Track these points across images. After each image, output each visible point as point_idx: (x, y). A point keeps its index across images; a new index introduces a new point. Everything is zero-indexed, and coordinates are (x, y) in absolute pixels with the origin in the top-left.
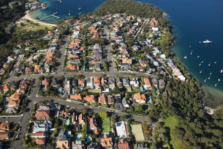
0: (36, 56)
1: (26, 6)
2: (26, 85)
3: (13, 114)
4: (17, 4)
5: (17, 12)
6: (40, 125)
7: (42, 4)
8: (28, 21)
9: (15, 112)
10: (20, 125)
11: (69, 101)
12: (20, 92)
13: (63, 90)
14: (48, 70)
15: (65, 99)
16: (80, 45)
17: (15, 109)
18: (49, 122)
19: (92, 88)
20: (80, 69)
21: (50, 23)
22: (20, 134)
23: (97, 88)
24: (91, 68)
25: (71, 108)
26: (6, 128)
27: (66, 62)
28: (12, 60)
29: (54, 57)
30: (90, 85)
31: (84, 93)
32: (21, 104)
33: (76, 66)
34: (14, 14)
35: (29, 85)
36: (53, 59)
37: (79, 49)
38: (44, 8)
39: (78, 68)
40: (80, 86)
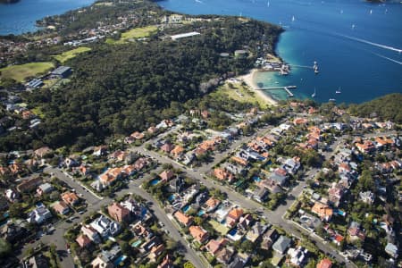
0: (194, 135)
1: (258, 62)
2: (142, 165)
3: (95, 191)
4: (247, 54)
5: (238, 66)
6: (102, 223)
7: (283, 66)
8: (244, 84)
9: (98, 189)
10: (88, 209)
11: (170, 217)
12: (126, 170)
13: (178, 198)
14: (187, 161)
15: (168, 211)
16: (269, 147)
17: (101, 185)
18: (115, 226)
19: (220, 220)
20: (231, 183)
21: (272, 98)
22: (77, 218)
23: (225, 225)
24: (248, 191)
25: (162, 229)
26: (71, 200)
27: (222, 162)
28: (165, 126)
29: (214, 148)
30: (221, 213)
31: (198, 220)
32: (113, 184)
33: (228, 176)
34: (232, 67)
35: (147, 167)
36: (210, 149)
37: (261, 153)
38: (283, 73)
39: (229, 180)
40: (206, 206)
